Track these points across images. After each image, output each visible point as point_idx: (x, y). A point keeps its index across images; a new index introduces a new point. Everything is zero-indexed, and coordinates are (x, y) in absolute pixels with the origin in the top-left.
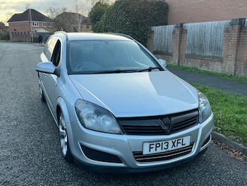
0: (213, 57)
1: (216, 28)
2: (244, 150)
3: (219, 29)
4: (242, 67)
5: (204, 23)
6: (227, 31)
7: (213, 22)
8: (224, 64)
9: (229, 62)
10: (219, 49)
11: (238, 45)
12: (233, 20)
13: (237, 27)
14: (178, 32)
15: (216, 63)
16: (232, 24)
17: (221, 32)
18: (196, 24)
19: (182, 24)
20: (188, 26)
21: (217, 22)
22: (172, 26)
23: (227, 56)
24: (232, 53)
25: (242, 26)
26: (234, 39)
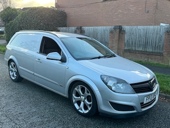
1: (104, 31)
2: (166, 97)
3: (106, 31)
5: (96, 27)
6: (111, 32)
7: (102, 27)
9: (114, 51)
11: (119, 41)
12: (115, 26)
13: (118, 30)
14: (78, 32)
16: (115, 29)
17: (108, 33)
18: (91, 28)
19: (81, 27)
20: (85, 28)
21: (104, 27)
22: (74, 28)
24: (115, 45)
25: (121, 30)
26: (116, 37)
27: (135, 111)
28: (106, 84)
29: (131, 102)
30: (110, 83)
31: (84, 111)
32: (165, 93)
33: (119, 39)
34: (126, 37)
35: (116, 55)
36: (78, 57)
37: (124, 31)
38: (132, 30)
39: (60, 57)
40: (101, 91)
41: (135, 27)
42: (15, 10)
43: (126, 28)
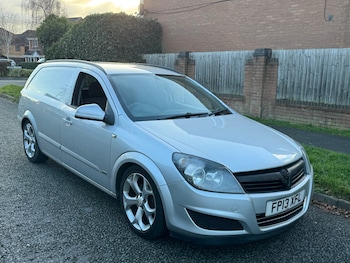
0: (232, 96)
1: (235, 60)
3: (238, 62)
4: (270, 107)
5: (218, 53)
6: (249, 63)
7: (231, 52)
8: (246, 104)
9: (253, 102)
10: (239, 86)
11: (264, 81)
12: (257, 50)
13: (262, 59)
14: (182, 63)
15: (237, 103)
16: (255, 55)
17: (241, 65)
18: (207, 53)
19: (187, 53)
20: (196, 55)
21: (235, 52)
22: (173, 55)
23: (250, 95)
24: (257, 90)
25: (268, 58)
26: (259, 73)
27: (244, 232)
28: (182, 171)
29: (233, 211)
30: (191, 170)
31: (141, 227)
32: (336, 194)
33: (265, 77)
34: (280, 73)
35: (231, 110)
36: (139, 115)
37: (276, 60)
38: (292, 57)
39: (101, 114)
40: (172, 186)
41: (300, 51)
42: (64, 20)
43: (281, 53)
